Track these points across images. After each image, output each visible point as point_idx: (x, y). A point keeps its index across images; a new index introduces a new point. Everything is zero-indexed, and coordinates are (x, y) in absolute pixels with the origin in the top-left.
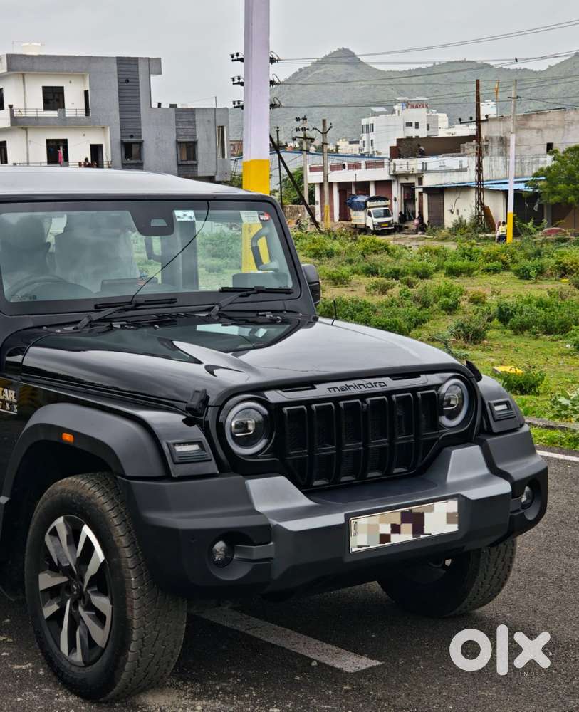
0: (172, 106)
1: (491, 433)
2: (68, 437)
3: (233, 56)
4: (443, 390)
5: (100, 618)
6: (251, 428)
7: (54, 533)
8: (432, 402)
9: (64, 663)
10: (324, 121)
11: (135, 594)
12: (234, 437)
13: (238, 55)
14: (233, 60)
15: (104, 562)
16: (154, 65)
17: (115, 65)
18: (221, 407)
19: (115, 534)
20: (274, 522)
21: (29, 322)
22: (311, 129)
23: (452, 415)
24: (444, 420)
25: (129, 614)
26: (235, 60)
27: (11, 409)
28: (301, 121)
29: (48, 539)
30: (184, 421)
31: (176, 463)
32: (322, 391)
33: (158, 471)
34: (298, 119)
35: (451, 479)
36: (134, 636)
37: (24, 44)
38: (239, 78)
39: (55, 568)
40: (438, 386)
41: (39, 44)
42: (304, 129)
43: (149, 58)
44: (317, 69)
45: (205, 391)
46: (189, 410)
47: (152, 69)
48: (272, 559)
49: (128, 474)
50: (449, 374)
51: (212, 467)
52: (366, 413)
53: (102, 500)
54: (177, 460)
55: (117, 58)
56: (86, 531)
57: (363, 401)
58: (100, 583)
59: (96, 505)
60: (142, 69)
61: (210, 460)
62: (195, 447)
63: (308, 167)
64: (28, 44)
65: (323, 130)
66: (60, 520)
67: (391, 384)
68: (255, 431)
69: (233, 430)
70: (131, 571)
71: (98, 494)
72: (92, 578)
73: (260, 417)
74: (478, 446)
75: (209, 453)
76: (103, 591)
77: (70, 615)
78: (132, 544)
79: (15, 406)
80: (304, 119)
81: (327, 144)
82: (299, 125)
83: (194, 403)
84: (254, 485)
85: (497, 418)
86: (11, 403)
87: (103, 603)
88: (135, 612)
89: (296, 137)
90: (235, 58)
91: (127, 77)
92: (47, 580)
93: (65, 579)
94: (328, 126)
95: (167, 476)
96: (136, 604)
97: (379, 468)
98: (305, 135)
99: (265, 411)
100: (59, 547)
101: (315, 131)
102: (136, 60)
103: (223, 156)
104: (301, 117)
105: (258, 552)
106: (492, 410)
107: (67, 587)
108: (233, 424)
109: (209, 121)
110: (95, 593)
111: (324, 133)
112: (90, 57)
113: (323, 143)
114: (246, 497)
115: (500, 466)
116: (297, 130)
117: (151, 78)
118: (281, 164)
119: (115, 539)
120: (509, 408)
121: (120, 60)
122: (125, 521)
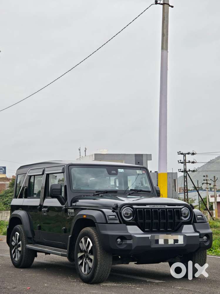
0: (155, 172)
1: (196, 222)
2: (85, 216)
3: (178, 153)
4: (182, 210)
5: (91, 260)
6: (129, 214)
7: (82, 242)
8: (178, 213)
9: (83, 275)
10: (214, 177)
11: (99, 252)
12: (124, 216)
13: (180, 152)
14: (178, 154)
15: (92, 246)
16: (149, 157)
17: (134, 157)
18: (121, 208)
19: (95, 238)
20: (132, 235)
21: (79, 194)
22: (209, 180)
23: (185, 217)
24: (183, 218)
25: (97, 258)
26: (179, 154)
27: (73, 214)
28: (206, 177)
29: (80, 244)
30: (112, 211)
31: (109, 220)
32: (148, 206)
33: (105, 222)
34: (204, 176)
35: (183, 231)
36: (99, 263)
37: (101, 150)
38: (180, 161)
39: (81, 251)
40: (181, 209)
41: (107, 150)
42: (207, 180)
43: (147, 154)
44: (218, 160)
45: (117, 204)
46: (113, 208)
47: (148, 158)
48: (132, 244)
49: (98, 222)
50: (183, 206)
51: (118, 221)
52: (159, 213)
53: (92, 231)
54: (109, 219)
55: (135, 154)
56: (89, 239)
57: (159, 210)
58: (91, 252)
59: (91, 232)
60: (144, 158)
61: (117, 220)
62: (114, 217)
63: (210, 195)
64: (102, 150)
65: (214, 180)
66: (83, 238)
67: (167, 207)
68: (130, 215)
69: (124, 214)
70: (98, 247)
71: (91, 230)
72: (90, 251)
73: (131, 212)
74: (192, 225)
75: (117, 218)
76: (92, 254)
77: (85, 262)
78: (99, 241)
79: (74, 214)
80: (207, 176)
81: (216, 185)
82: (205, 178)
83: (114, 207)
84: (128, 227)
85: (198, 219)
86: (73, 213)
87: (92, 257)
88: (99, 257)
89: (204, 183)
90: (179, 153)
91: (139, 161)
92: (79, 255)
93: (84, 253)
94: (216, 178)
95: (107, 223)
96: (99, 255)
97: (164, 228)
98: (207, 182)
99: (132, 210)
100: (83, 246)
101: (211, 181)
102: (142, 155)
103: (175, 191)
104: (205, 175)
105: (129, 242)
106: (197, 217)
107: (84, 255)
108: (124, 213)
109: (170, 177)
110: (90, 255)
111: (215, 181)
112: (125, 154)
113: (214, 185)
114: (126, 229)
115: (197, 230)
116: (204, 180)
117: (148, 161)
118: (199, 197)
119: (95, 240)
120: (202, 217)
121: (136, 155)
122: (97, 236)
